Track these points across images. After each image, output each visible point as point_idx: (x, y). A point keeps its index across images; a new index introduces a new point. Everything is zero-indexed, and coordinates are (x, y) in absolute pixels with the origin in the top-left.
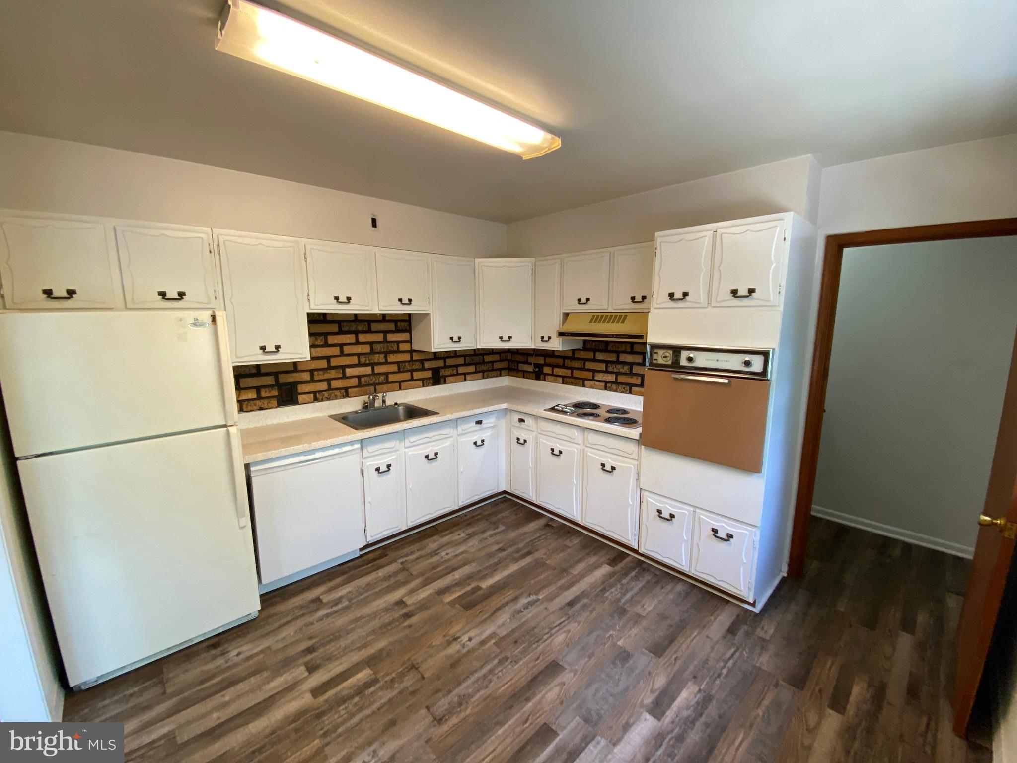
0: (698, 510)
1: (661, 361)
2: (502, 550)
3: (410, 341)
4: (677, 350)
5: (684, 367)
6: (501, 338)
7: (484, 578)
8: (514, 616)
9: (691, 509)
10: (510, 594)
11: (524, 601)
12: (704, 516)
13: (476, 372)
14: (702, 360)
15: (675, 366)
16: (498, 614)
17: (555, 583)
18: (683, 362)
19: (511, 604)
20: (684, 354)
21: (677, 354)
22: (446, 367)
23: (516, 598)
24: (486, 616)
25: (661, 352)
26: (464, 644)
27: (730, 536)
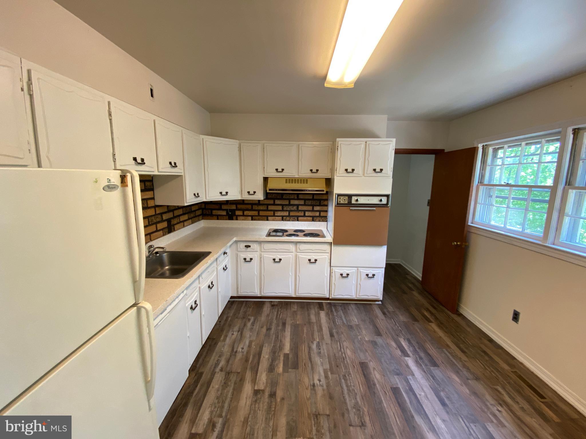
0: (359, 268)
1: (342, 202)
2: (269, 329)
3: (153, 198)
4: (350, 196)
5: (354, 204)
6: (221, 193)
7: (281, 348)
8: (320, 356)
9: (356, 269)
10: (304, 348)
11: (314, 346)
12: (361, 270)
13: (189, 219)
14: (362, 200)
15: (350, 204)
16: (313, 360)
17: (314, 331)
18: (353, 202)
19: (312, 352)
20: (354, 199)
21: (350, 198)
22: (174, 217)
23: (310, 348)
24: (310, 365)
25: (342, 197)
26: (320, 385)
27: (374, 275)
